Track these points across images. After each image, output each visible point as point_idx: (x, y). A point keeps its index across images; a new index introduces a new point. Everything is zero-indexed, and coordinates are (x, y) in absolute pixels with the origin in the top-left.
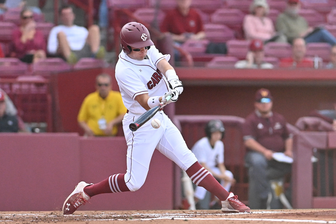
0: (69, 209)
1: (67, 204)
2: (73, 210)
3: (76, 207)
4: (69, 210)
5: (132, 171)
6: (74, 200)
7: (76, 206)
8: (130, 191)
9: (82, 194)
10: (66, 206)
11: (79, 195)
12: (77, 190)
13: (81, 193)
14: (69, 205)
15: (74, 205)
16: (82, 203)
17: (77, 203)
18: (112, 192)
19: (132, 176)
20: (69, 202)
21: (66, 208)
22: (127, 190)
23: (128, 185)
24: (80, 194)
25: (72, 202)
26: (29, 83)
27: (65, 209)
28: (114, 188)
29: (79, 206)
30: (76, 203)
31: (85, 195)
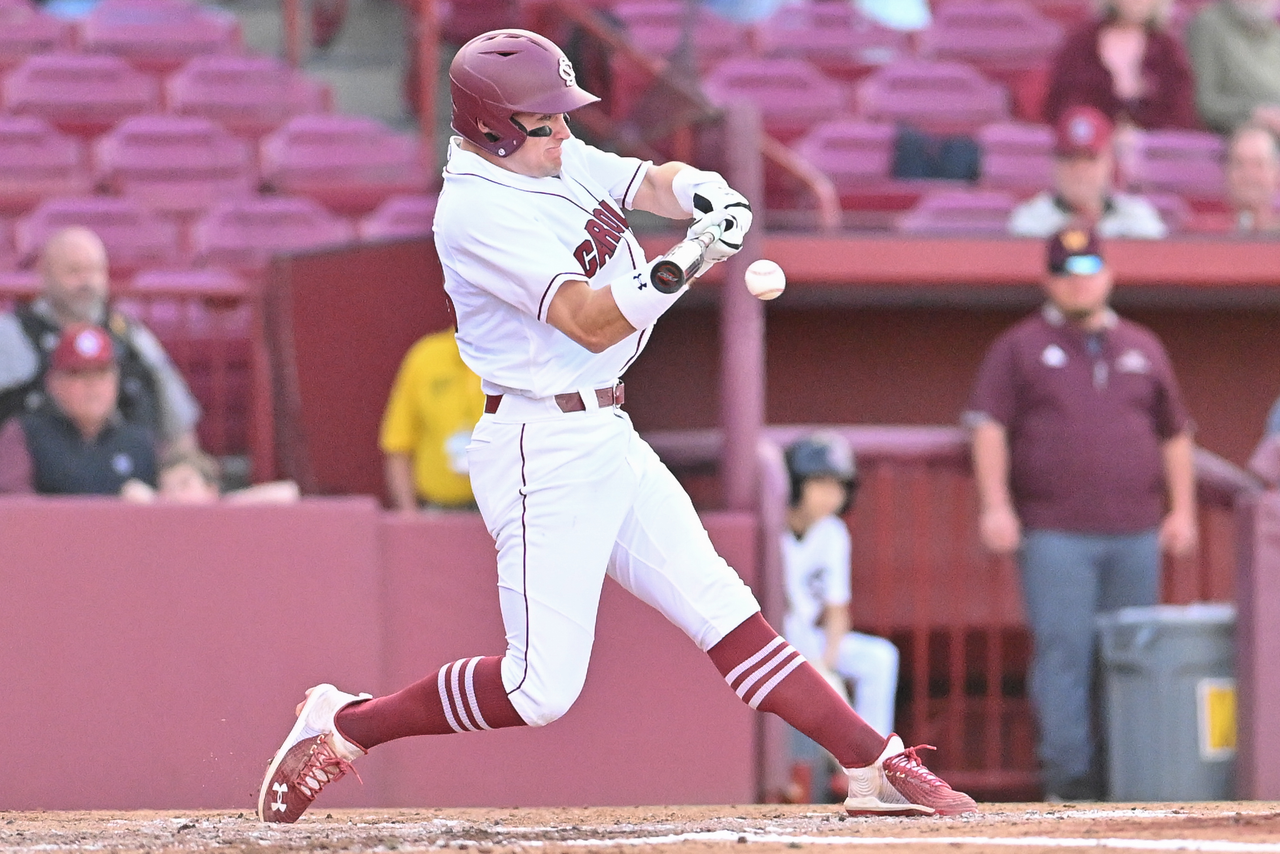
0: (285, 806)
1: (276, 787)
2: (298, 804)
3: (308, 793)
4: (283, 808)
5: (534, 647)
6: (301, 766)
7: (311, 789)
8: (526, 724)
9: (328, 741)
10: (272, 795)
11: (317, 744)
12: (307, 726)
13: (326, 736)
14: (284, 788)
15: (303, 788)
16: (331, 776)
17: (315, 777)
18: (451, 731)
19: (532, 666)
20: (281, 776)
21: (273, 804)
22: (515, 719)
23: (515, 699)
24: (321, 740)
25: (295, 777)
26: (182, 298)
27: (267, 807)
28: (460, 713)
29: (320, 789)
30: (308, 779)
31: (342, 747)
